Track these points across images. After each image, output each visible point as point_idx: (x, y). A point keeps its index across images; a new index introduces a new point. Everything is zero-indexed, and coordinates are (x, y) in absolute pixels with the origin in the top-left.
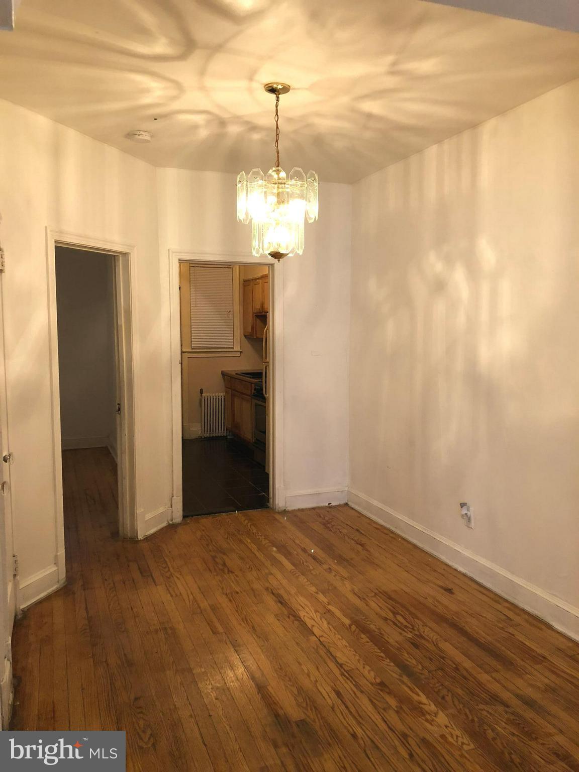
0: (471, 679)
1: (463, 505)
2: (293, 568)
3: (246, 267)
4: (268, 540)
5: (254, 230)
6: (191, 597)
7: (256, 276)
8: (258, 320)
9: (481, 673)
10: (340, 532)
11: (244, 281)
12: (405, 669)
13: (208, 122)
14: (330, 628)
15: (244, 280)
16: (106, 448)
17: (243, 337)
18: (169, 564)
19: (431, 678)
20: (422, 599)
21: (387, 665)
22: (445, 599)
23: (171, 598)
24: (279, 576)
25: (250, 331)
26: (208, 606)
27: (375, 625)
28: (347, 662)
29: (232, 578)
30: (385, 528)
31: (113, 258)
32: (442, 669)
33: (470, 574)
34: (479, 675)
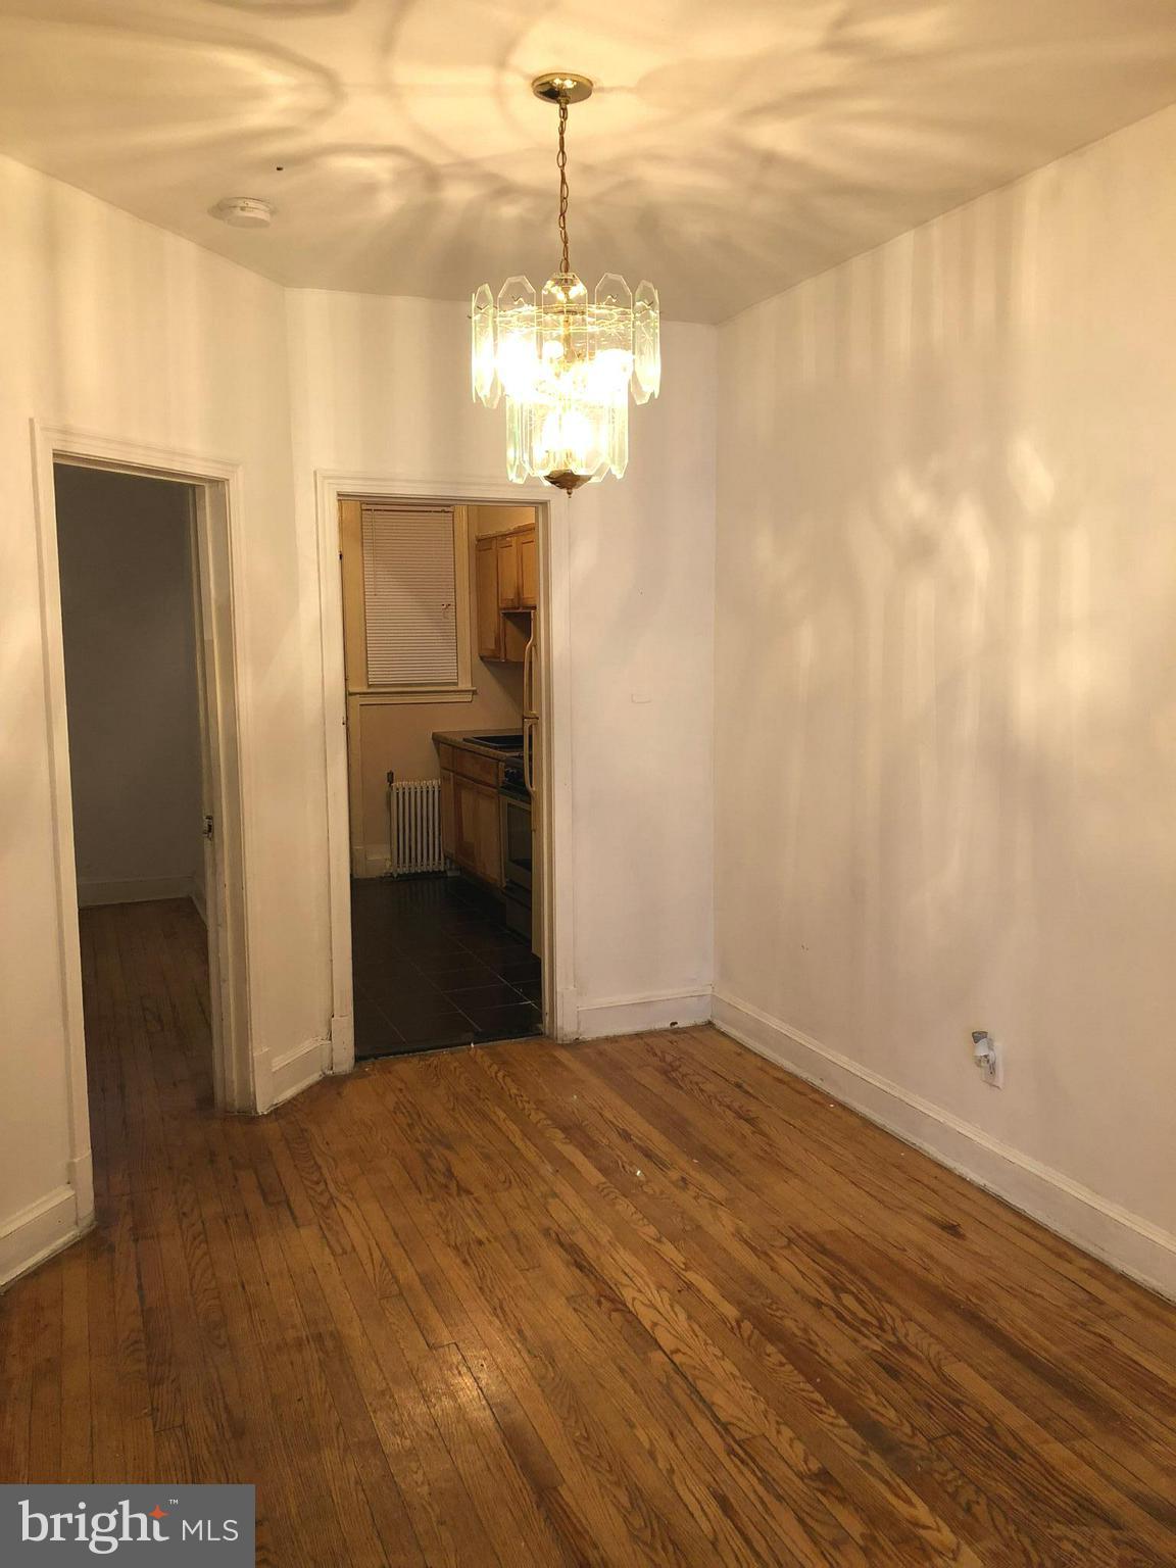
0: (1026, 1456)
1: (978, 1037)
2: (603, 1180)
3: (482, 509)
4: (544, 1112)
5: (512, 421)
6: (377, 1255)
7: (504, 529)
8: (509, 623)
9: (1046, 1441)
10: (702, 1090)
11: (479, 541)
12: (872, 1432)
13: (401, 177)
14: (694, 1331)
15: (476, 537)
16: (189, 900)
17: (477, 660)
18: (327, 1175)
19: (935, 1456)
20: (894, 1254)
21: (831, 1424)
22: (943, 1250)
23: (331, 1259)
24: (574, 1201)
25: (493, 647)
26: (416, 1278)
27: (796, 1321)
28: (739, 1419)
29: (469, 1207)
30: (796, 1078)
31: (190, 492)
32: (958, 1434)
33: (993, 1188)
34: (1045, 1447)
